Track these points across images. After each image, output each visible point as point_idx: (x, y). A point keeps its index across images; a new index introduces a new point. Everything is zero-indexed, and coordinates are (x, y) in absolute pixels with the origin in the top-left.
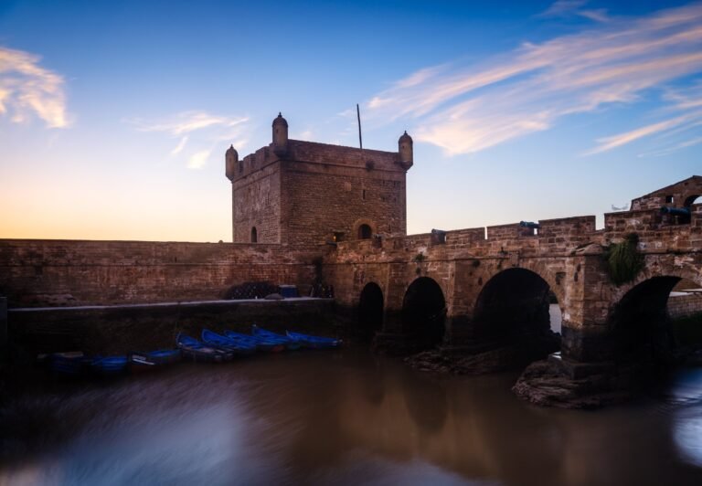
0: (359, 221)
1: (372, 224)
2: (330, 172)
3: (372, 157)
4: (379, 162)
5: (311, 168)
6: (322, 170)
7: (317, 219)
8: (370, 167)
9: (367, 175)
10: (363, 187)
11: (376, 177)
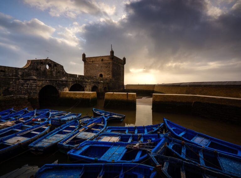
0: (100, 73)
1: (103, 74)
2: (94, 63)
3: (103, 58)
4: (105, 58)
5: (90, 63)
6: (91, 63)
7: (91, 73)
8: (102, 60)
9: (102, 62)
10: (101, 65)
11: (104, 62)
